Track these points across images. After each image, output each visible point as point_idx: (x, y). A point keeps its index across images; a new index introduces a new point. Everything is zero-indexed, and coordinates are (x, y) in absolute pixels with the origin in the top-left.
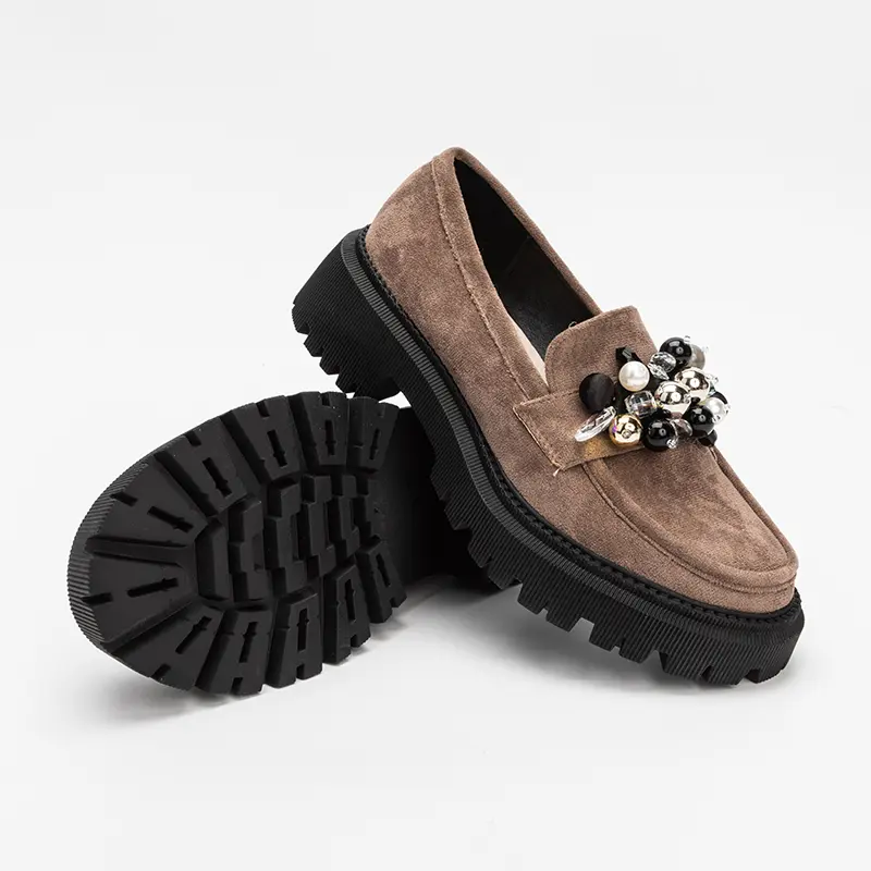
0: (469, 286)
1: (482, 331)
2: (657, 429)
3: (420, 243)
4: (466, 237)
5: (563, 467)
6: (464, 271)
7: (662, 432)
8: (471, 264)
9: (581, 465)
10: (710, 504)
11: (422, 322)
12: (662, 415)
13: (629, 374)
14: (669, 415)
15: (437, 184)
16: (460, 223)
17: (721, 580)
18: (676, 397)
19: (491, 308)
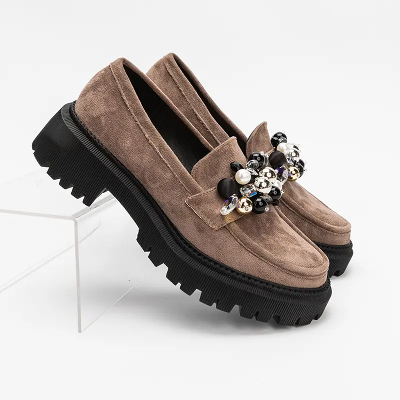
0: (147, 136)
1: (159, 159)
2: (259, 202)
3: (113, 113)
4: (139, 108)
5: (216, 229)
6: (142, 127)
7: (261, 204)
8: (144, 123)
9: (225, 227)
10: (283, 235)
11: (121, 158)
12: (259, 194)
13: (240, 176)
14: (262, 194)
15: (117, 79)
16: (134, 101)
17: (302, 275)
18: (264, 185)
19: (161, 147)
